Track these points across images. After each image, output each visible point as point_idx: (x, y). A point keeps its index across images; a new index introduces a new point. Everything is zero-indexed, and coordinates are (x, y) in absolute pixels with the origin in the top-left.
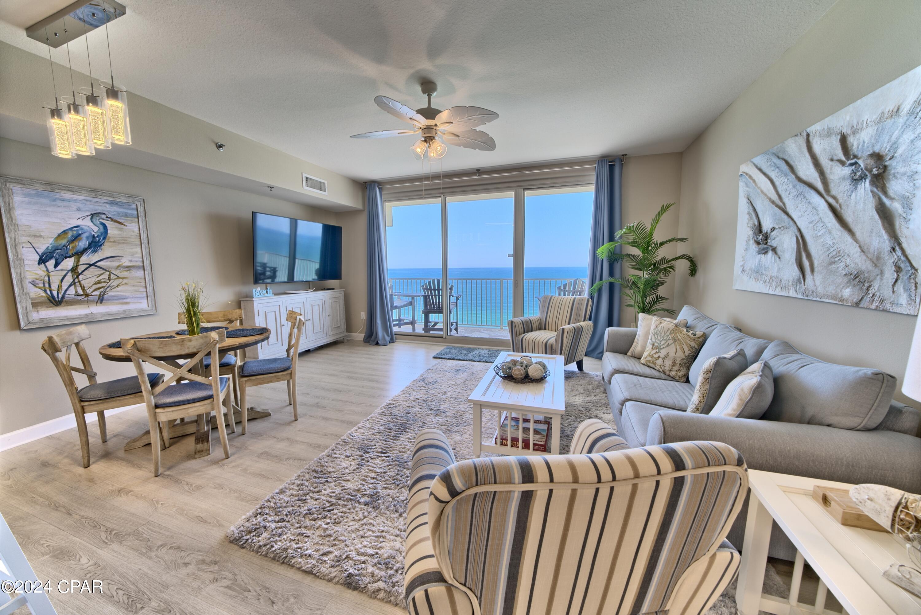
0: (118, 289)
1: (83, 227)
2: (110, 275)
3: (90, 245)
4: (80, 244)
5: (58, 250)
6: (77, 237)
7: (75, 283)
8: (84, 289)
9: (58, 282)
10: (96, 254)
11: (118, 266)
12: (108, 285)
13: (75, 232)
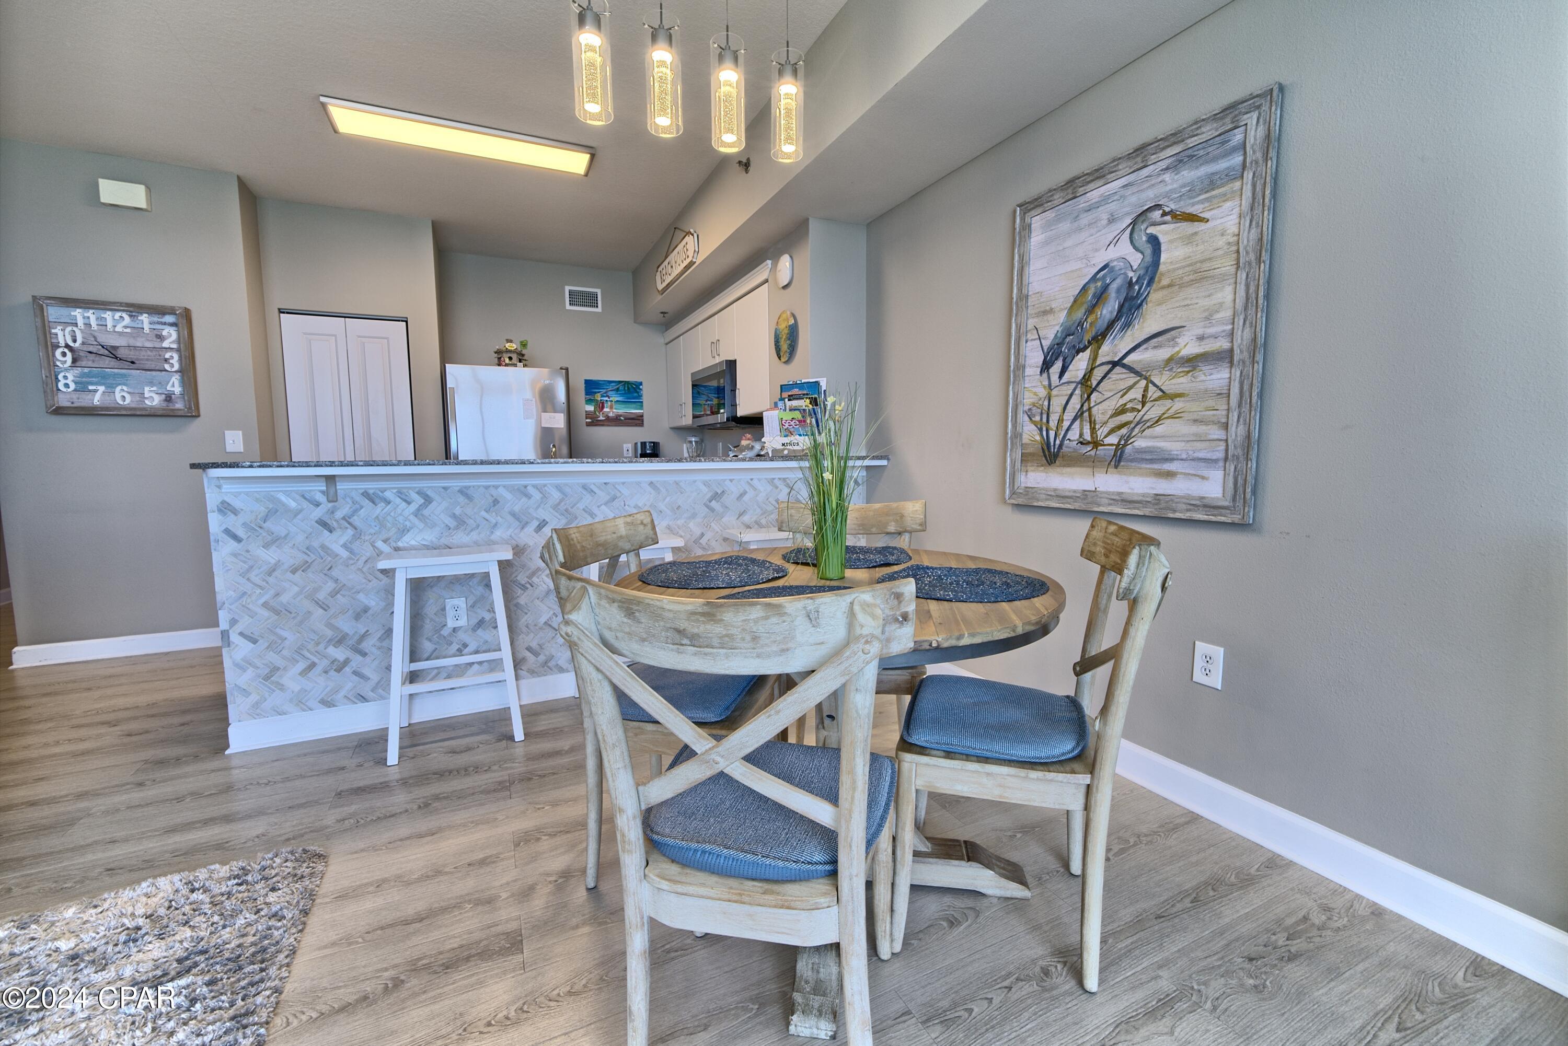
0: (1158, 430)
1: (1115, 263)
2: (1146, 389)
3: (1121, 307)
4: (1104, 312)
5: (1069, 335)
6: (1100, 297)
7: (1082, 413)
8: (1094, 428)
9: (1060, 409)
10: (1129, 332)
11: (1169, 360)
12: (1138, 419)
13: (1099, 284)
